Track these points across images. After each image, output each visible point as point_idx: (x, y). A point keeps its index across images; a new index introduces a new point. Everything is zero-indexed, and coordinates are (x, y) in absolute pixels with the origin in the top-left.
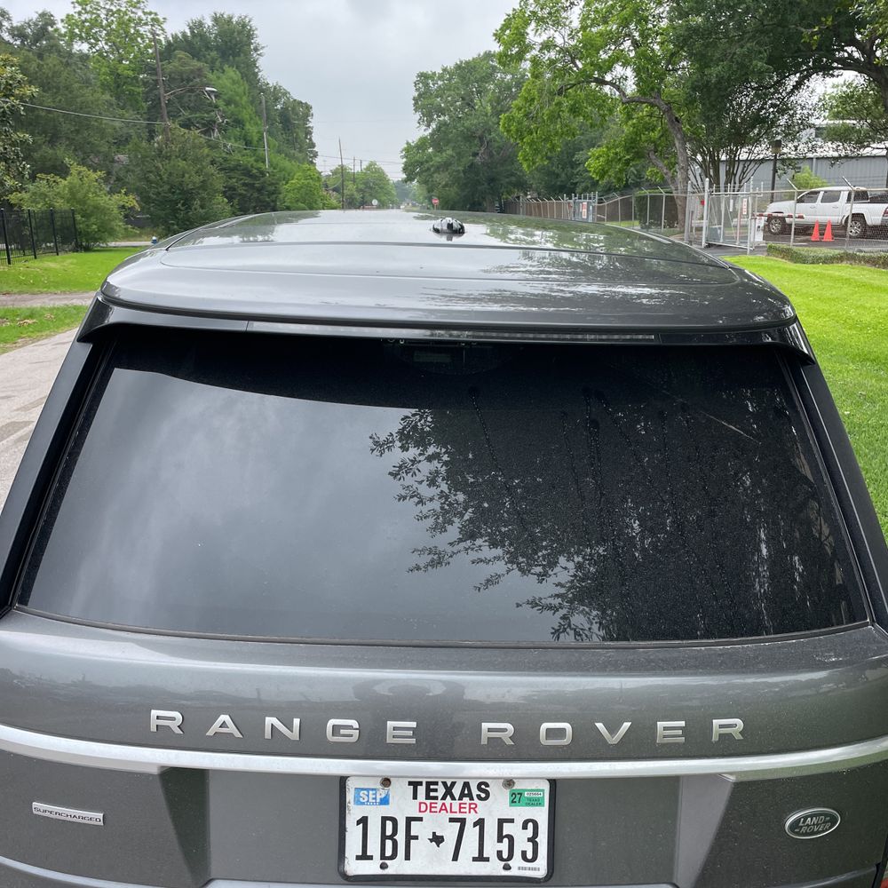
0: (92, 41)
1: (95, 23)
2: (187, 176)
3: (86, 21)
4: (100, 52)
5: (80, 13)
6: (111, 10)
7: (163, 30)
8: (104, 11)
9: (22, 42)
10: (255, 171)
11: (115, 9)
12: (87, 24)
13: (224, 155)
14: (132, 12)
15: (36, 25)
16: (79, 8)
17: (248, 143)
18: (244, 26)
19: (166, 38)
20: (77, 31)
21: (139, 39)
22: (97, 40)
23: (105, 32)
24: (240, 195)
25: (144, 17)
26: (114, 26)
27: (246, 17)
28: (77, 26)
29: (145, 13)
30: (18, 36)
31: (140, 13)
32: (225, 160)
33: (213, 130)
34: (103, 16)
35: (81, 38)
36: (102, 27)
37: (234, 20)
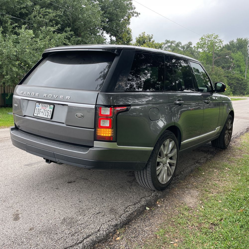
0: (203, 48)
1: (205, 44)
2: (216, 79)
3: (202, 43)
4: (204, 51)
5: (201, 42)
6: (209, 40)
7: (222, 44)
8: (207, 41)
9: (183, 49)
10: (240, 79)
11: (210, 40)
12: (202, 44)
13: (232, 75)
14: (215, 40)
15: (187, 45)
16: (201, 40)
17: (241, 72)
18: (246, 40)
19: (223, 46)
20: (200, 46)
21: (215, 47)
22: (204, 48)
23: (207, 46)
24: (234, 85)
25: (217, 41)
26: (209, 44)
27: (246, 38)
28: (200, 45)
29: (218, 40)
30: (182, 48)
31: (216, 40)
32: (232, 76)
33: (230, 68)
34: (207, 42)
35: (200, 48)
36: (206, 44)
37: (243, 39)
